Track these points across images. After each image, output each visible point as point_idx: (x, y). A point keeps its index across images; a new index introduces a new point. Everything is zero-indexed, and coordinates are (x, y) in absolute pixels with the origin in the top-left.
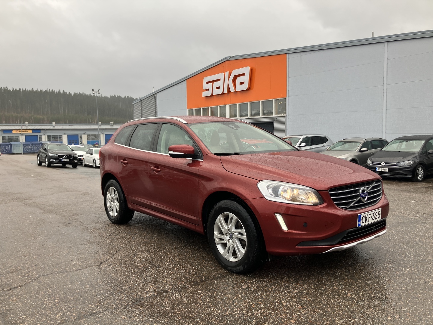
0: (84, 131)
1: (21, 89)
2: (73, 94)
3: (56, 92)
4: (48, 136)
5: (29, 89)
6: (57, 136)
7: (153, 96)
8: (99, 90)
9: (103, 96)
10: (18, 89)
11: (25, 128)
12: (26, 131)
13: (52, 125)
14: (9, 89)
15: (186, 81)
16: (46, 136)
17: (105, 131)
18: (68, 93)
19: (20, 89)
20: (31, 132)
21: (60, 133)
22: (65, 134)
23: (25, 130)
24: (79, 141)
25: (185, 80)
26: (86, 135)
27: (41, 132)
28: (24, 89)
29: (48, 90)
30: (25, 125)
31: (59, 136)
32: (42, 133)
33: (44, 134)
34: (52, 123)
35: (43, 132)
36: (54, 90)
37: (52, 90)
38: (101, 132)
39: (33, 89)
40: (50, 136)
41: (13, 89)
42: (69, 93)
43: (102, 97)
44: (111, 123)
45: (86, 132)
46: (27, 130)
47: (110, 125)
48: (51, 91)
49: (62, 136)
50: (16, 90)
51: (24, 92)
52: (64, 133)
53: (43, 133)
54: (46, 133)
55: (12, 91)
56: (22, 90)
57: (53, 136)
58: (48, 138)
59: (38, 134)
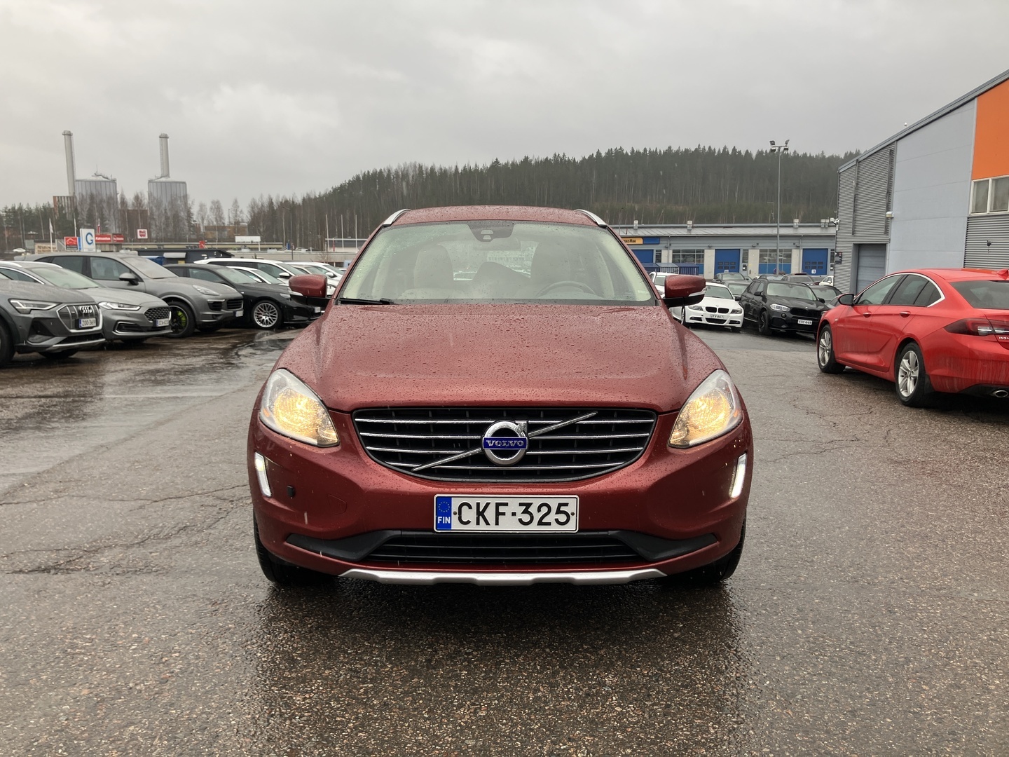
0: (754, 242)
1: (648, 150)
2: (754, 155)
3: (717, 151)
4: (674, 251)
5: (662, 148)
6: (693, 251)
7: (888, 150)
8: (786, 143)
9: (827, 156)
10: (642, 151)
11: (631, 233)
12: (631, 241)
13: (686, 227)
14: (624, 152)
15: (976, 99)
16: (671, 252)
17: (804, 241)
18: (743, 153)
19: (645, 150)
20: (640, 241)
21: (698, 245)
22: (710, 247)
23: (629, 239)
24: (741, 264)
25: (973, 99)
26: (759, 251)
27: (661, 242)
28: (653, 149)
29: (702, 147)
30: (633, 228)
31: (698, 251)
32: (663, 243)
33: (667, 248)
34: (686, 223)
35: (665, 242)
36: (713, 148)
37: (710, 148)
38: (794, 244)
39: (670, 148)
40: (679, 251)
41: (633, 150)
42: (747, 151)
43: (824, 156)
44: (823, 221)
45: (758, 244)
46: (634, 239)
47: (820, 226)
48: (707, 149)
49: (703, 251)
50: (638, 153)
51: (654, 155)
52: (708, 245)
53: (664, 245)
54: (670, 245)
55: (630, 154)
56: (650, 151)
57: (684, 251)
58: (673, 256)
59: (655, 248)
